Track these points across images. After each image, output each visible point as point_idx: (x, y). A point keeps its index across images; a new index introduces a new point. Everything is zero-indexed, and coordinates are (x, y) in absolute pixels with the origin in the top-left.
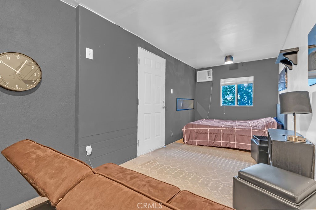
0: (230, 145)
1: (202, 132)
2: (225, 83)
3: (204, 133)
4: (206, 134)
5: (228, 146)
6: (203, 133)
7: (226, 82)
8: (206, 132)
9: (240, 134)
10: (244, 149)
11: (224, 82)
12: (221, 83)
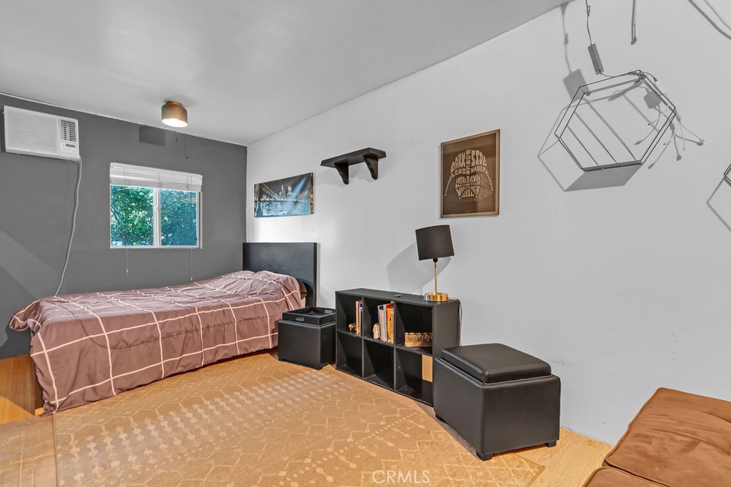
0: (226, 351)
1: (136, 340)
2: (126, 177)
3: (143, 343)
4: (151, 344)
5: (219, 357)
6: (140, 341)
7: (128, 174)
8: (152, 336)
9: (247, 317)
10: (254, 350)
11: (121, 174)
12: (111, 176)
